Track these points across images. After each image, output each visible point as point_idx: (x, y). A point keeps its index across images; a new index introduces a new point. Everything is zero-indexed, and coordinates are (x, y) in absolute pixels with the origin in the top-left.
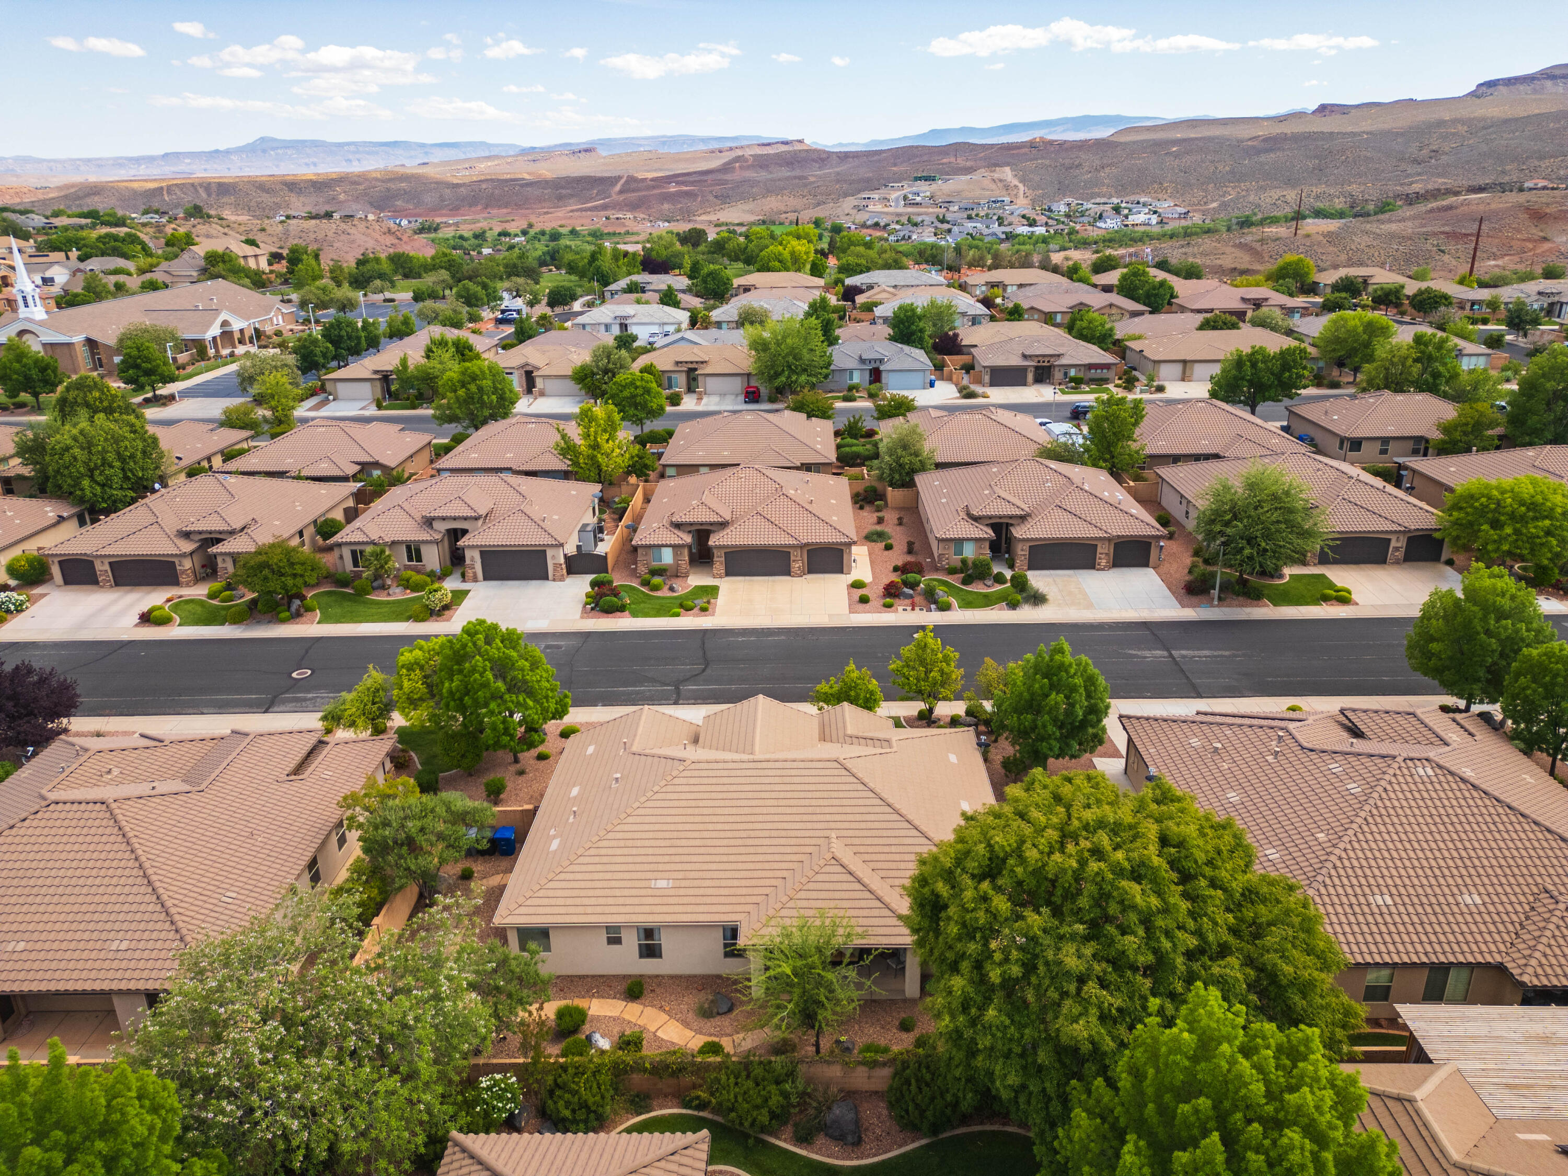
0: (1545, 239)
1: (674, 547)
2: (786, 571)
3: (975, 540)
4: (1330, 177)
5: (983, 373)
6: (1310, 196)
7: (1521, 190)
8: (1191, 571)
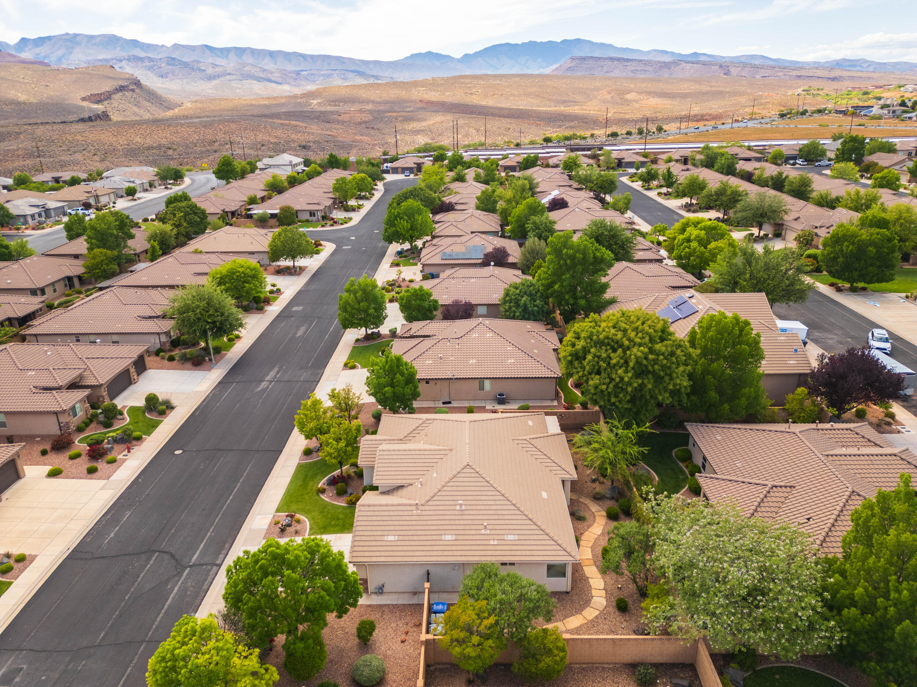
3: (80, 401)
8: (171, 359)
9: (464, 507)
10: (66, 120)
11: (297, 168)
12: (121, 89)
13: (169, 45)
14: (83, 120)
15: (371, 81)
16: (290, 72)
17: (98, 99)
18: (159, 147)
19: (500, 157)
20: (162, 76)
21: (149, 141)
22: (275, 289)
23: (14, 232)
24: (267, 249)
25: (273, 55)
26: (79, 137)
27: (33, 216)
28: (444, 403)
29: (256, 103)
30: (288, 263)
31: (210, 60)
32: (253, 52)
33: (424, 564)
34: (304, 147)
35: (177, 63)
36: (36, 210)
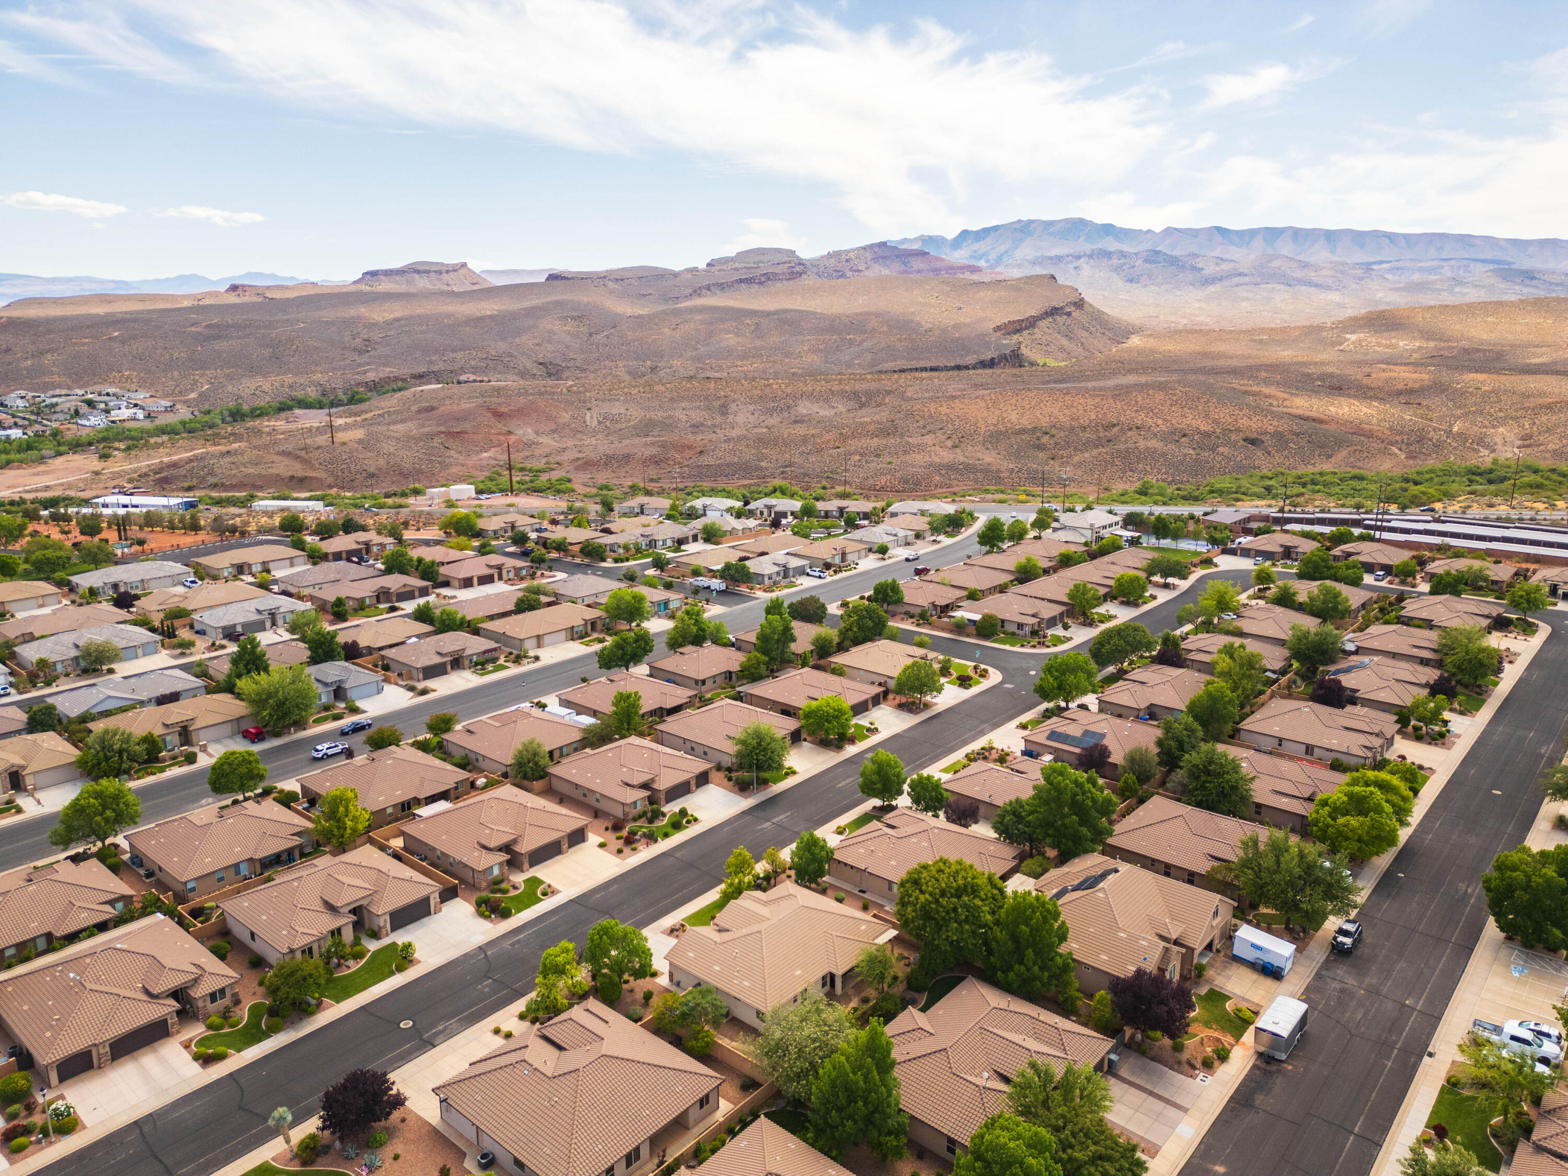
0: (510, 433)
1: (499, 863)
3: (642, 798)
4: (292, 366)
5: (414, 672)
6: (282, 386)
7: (459, 382)
8: (730, 779)
9: (738, 955)
10: (962, 363)
12: (1054, 312)
13: (1158, 229)
14: (983, 364)
16: (1354, 267)
17: (1016, 328)
20: (1131, 281)
21: (1026, 420)
22: (873, 725)
23: (748, 591)
24: (899, 674)
25: (1331, 237)
28: (860, 891)
31: (1217, 252)
32: (1298, 235)
33: (697, 978)
34: (1253, 442)
35: (1161, 259)
36: (776, 569)
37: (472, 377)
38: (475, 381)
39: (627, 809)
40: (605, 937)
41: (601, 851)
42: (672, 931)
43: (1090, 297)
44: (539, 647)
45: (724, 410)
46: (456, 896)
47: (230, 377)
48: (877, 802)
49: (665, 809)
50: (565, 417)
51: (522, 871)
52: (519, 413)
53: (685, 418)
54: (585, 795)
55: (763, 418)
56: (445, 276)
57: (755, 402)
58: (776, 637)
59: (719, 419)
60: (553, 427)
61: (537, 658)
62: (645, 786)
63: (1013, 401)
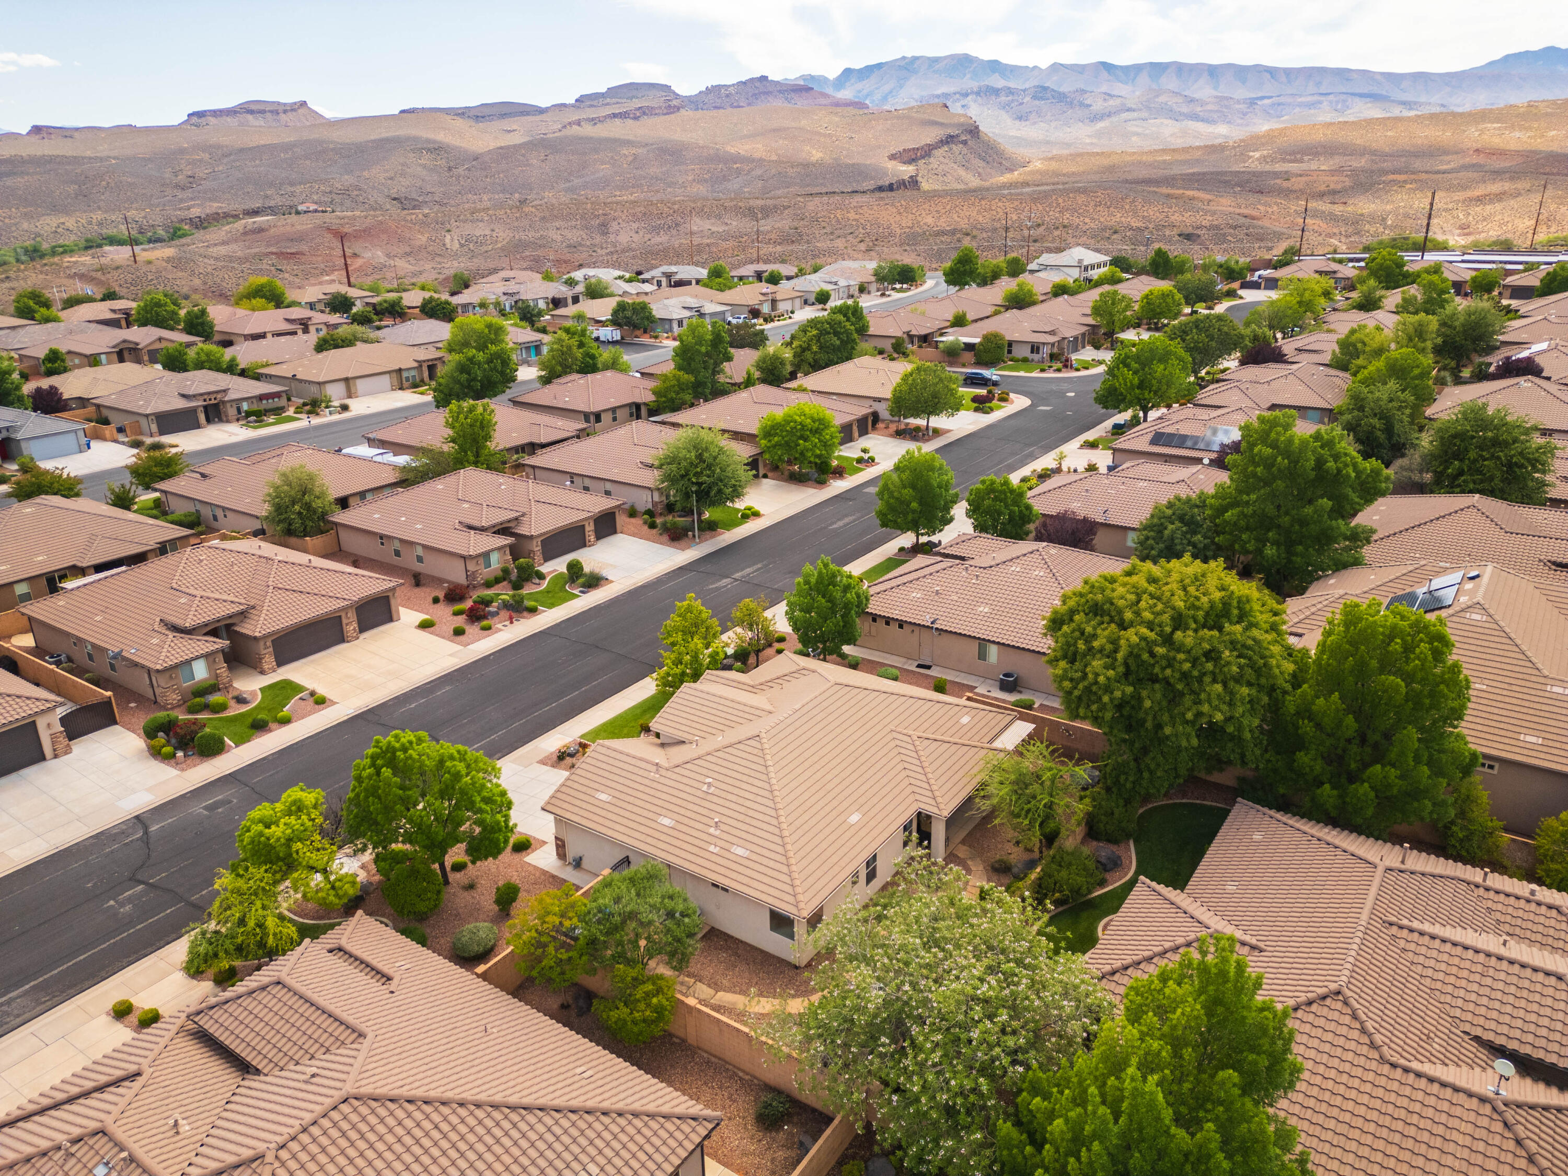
1: (206, 656)
2: (341, 638)
3: (499, 549)
4: (102, 204)
5: (143, 422)
6: (90, 223)
7: (298, 213)
8: (652, 526)
9: (712, 790)
10: (860, 188)
11: (1090, 272)
12: (949, 140)
13: (1044, 65)
14: (880, 189)
15: (1396, 111)
16: (1238, 102)
17: (911, 156)
18: (953, 232)
19: (1520, 267)
20: (1020, 118)
21: (943, 224)
22: (866, 456)
23: (651, 341)
24: (889, 395)
25: (1213, 72)
26: (852, 215)
27: (680, 323)
28: (919, 666)
29: (1150, 159)
30: (920, 422)
31: (1104, 88)
32: (1181, 69)
33: (621, 846)
34: (1188, 237)
35: (1049, 95)
36: (687, 313)
37: (313, 207)
38: (316, 211)
39: (472, 567)
40: (386, 772)
41: (424, 635)
42: (562, 757)
43: (984, 128)
44: (350, 397)
45: (604, 229)
46: (113, 721)
47: (27, 216)
48: (907, 539)
49: (545, 568)
50: (422, 239)
51: (263, 672)
52: (365, 234)
53: (559, 238)
54: (397, 553)
55: (649, 236)
56: (283, 117)
57: (638, 220)
58: (703, 349)
59: (598, 239)
60: (408, 249)
61: (345, 408)
62: (503, 530)
63: (926, 206)
